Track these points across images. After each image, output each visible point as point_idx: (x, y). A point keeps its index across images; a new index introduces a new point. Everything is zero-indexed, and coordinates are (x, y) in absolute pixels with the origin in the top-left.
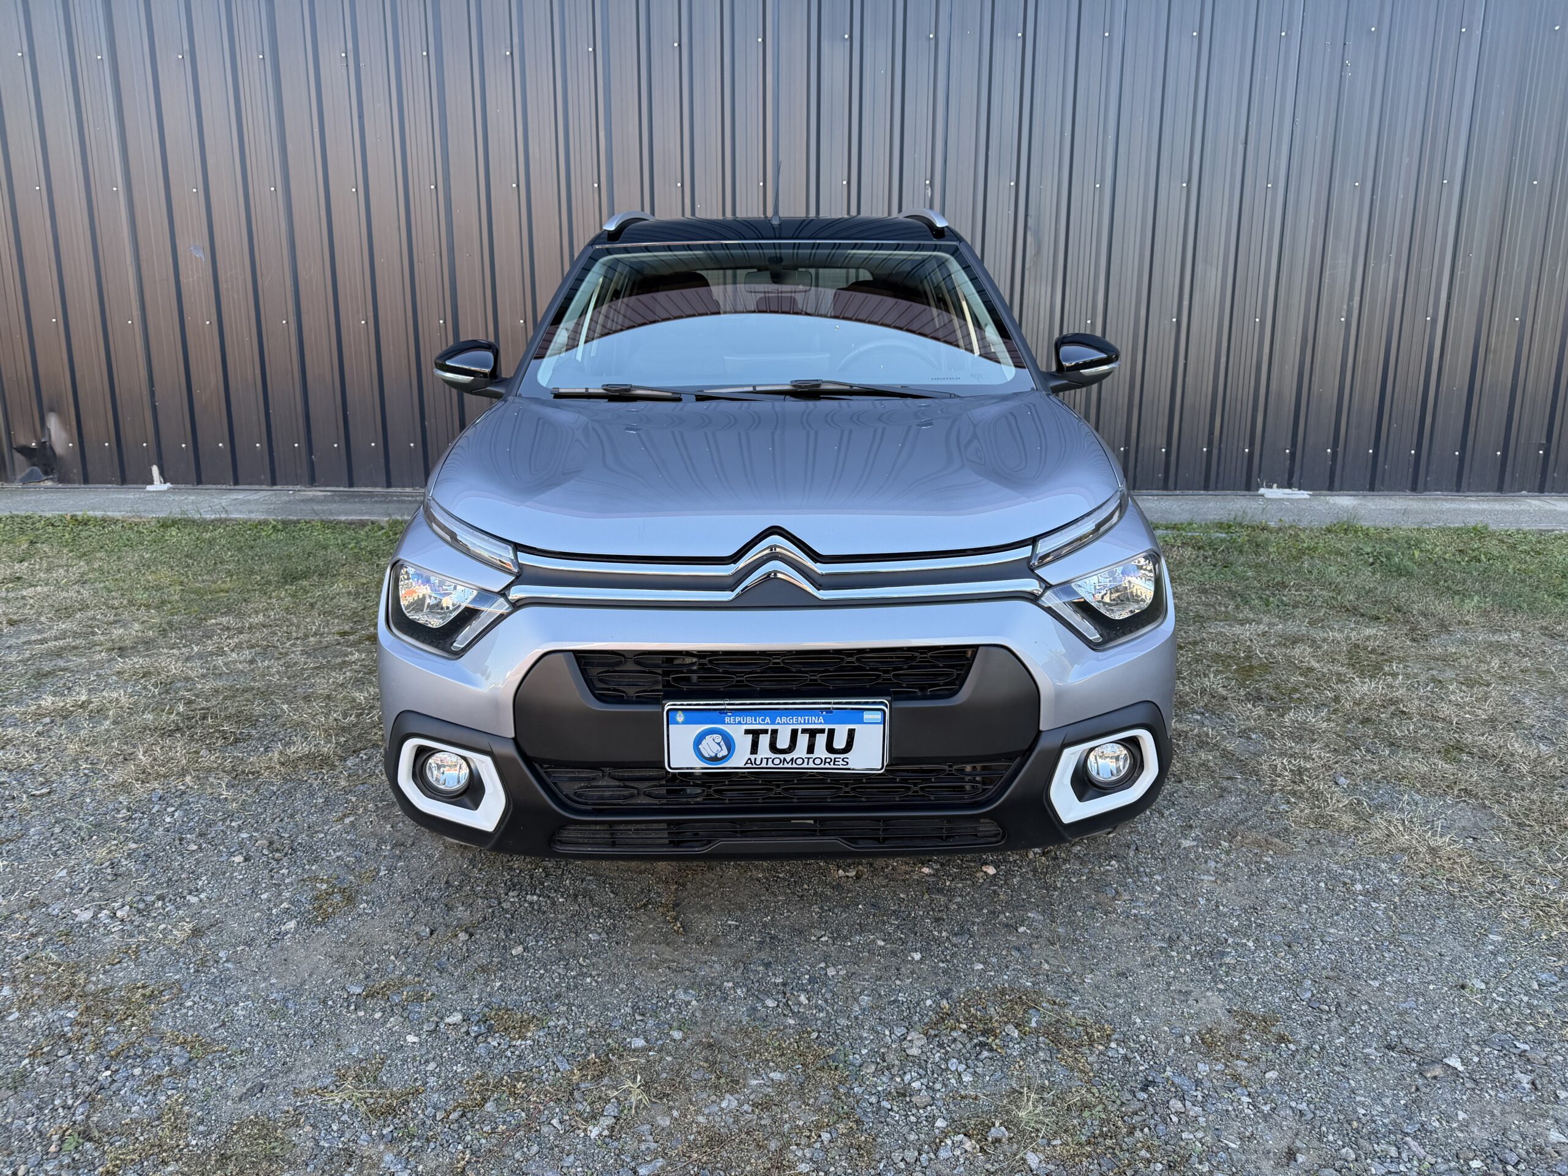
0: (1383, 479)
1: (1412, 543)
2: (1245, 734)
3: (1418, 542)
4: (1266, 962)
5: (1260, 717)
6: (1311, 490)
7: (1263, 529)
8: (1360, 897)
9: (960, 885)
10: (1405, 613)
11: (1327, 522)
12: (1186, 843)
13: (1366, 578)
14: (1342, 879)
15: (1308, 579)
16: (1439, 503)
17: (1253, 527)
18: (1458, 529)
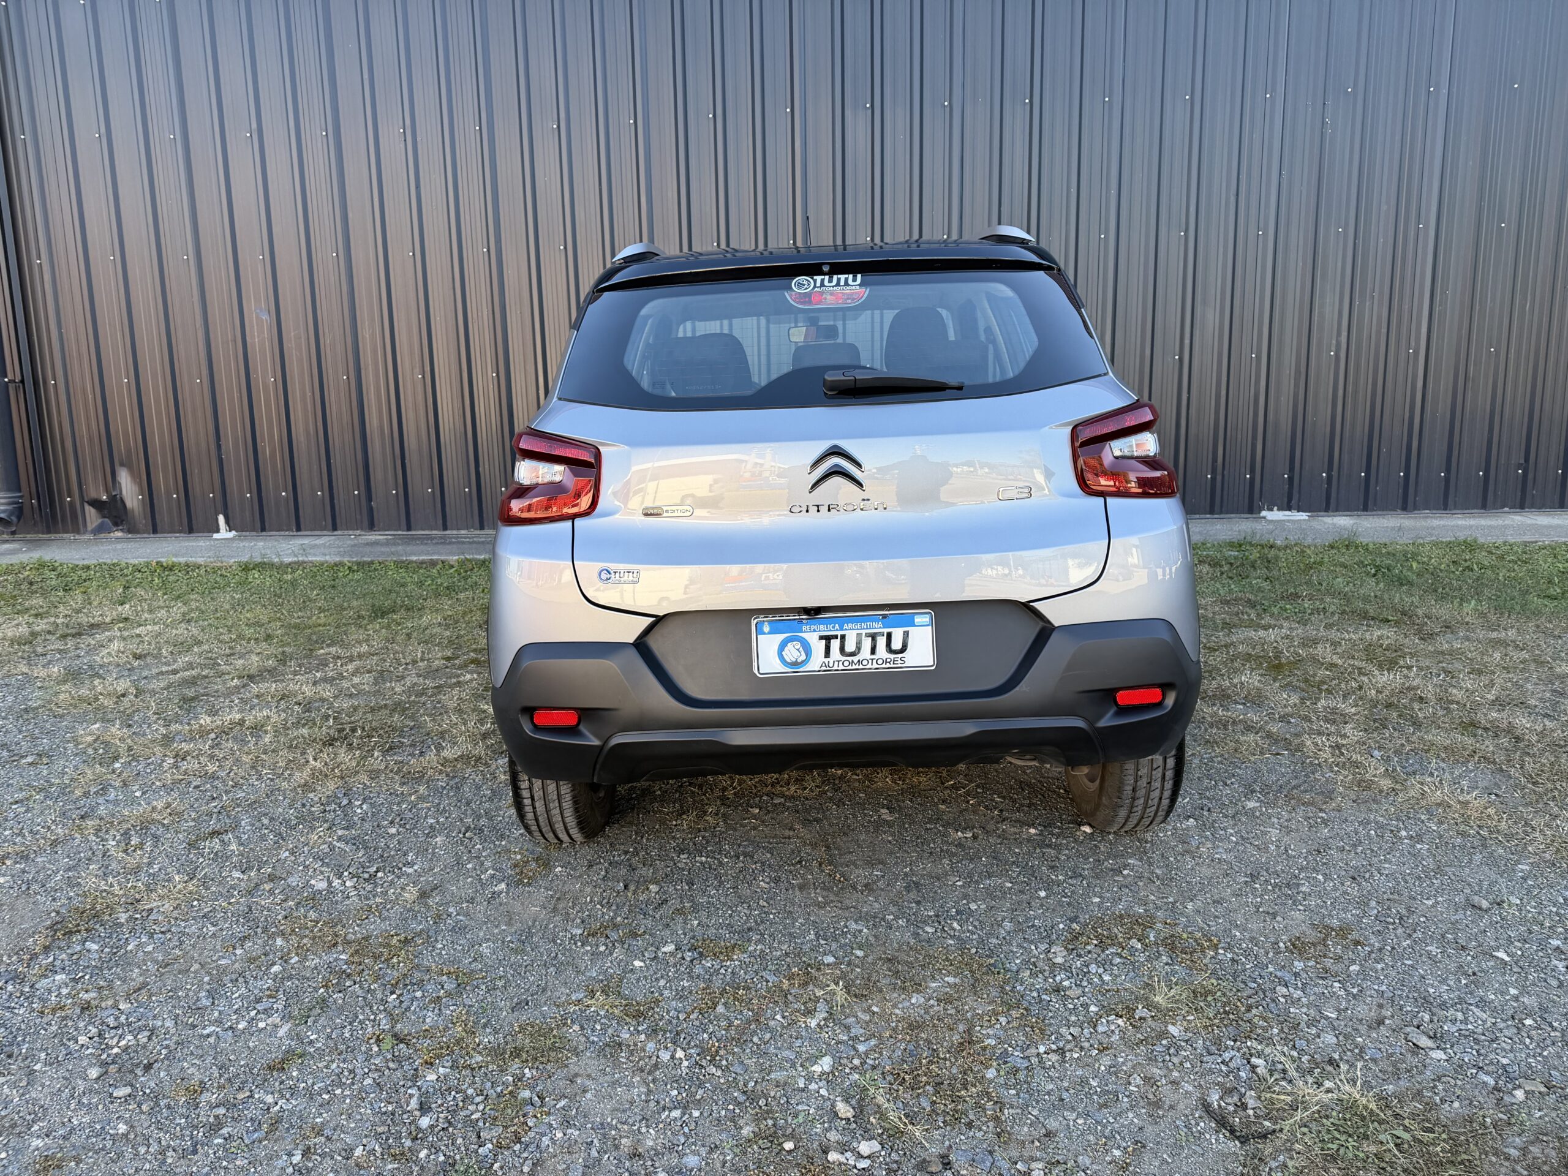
0: (1375, 500)
1: (1407, 557)
2: (1283, 718)
3: (1414, 556)
4: (1336, 889)
5: (1295, 705)
6: (1309, 512)
7: (1271, 547)
8: (1406, 841)
9: (1065, 842)
10: (1410, 617)
11: (1329, 540)
12: (1251, 804)
13: (1370, 588)
14: (1389, 827)
15: (1319, 590)
16: (1429, 521)
17: (1262, 546)
18: (1450, 542)
